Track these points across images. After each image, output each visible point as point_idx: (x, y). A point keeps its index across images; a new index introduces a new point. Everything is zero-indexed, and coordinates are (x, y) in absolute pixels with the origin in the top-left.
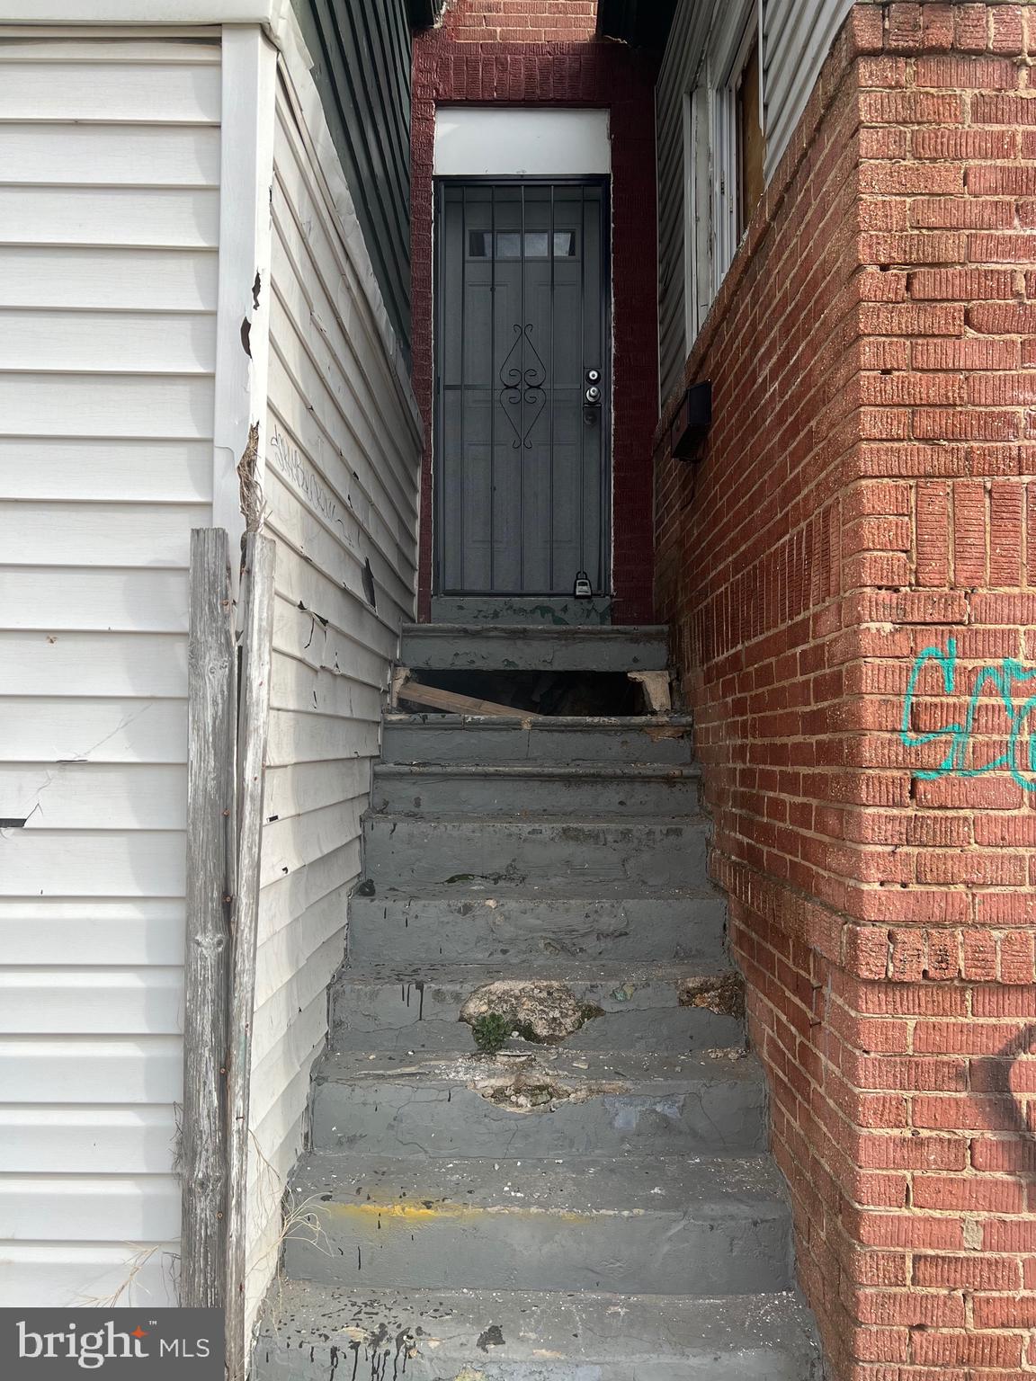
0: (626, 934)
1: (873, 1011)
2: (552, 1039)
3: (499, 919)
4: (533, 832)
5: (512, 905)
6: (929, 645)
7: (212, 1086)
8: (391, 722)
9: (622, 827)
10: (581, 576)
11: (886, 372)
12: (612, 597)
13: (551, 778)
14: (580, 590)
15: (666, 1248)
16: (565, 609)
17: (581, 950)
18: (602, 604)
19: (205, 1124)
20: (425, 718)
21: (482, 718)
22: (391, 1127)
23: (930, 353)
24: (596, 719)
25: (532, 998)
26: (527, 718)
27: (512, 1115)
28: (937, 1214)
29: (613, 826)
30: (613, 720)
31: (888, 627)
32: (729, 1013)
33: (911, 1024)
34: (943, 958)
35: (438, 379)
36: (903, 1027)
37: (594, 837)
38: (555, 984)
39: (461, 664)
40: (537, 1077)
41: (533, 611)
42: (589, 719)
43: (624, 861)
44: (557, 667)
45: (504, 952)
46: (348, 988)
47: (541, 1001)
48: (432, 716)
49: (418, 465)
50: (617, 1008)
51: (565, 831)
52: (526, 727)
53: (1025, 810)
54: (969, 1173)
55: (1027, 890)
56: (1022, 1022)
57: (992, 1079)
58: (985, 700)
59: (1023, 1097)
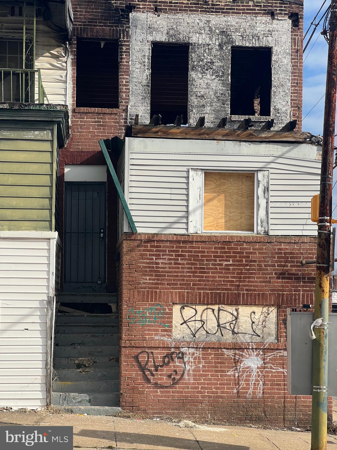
0: (102, 352)
1: (123, 350)
2: (89, 367)
3: (80, 350)
4: (86, 336)
5: (82, 347)
6: (130, 309)
7: (50, 358)
8: (58, 315)
9: (103, 335)
10: (99, 278)
11: (126, 277)
12: (107, 283)
13: (90, 326)
14: (99, 282)
15: (103, 387)
16: (95, 287)
17: (94, 355)
18: (104, 285)
19: (49, 362)
20: (65, 314)
21: (77, 314)
22: (64, 376)
24: (100, 314)
25: (85, 360)
26: (86, 314)
27: (83, 375)
28: (130, 372)
29: (101, 335)
30: (103, 315)
31: (126, 307)
32: (117, 362)
33: (127, 351)
34: (131, 344)
36: (127, 352)
37: (97, 336)
38: (89, 358)
39: (71, 302)
40: (86, 370)
41: (88, 287)
42: (98, 314)
43: (103, 341)
44: (92, 302)
45: (81, 355)
46: (56, 359)
47: (87, 361)
48: (66, 314)
49: (60, 252)
50: (99, 361)
51: (92, 335)
52: (86, 316)
53: (141, 327)
54: (134, 368)
55: (141, 336)
56: (140, 351)
57: (136, 358)
58: (137, 315)
59: (140, 360)
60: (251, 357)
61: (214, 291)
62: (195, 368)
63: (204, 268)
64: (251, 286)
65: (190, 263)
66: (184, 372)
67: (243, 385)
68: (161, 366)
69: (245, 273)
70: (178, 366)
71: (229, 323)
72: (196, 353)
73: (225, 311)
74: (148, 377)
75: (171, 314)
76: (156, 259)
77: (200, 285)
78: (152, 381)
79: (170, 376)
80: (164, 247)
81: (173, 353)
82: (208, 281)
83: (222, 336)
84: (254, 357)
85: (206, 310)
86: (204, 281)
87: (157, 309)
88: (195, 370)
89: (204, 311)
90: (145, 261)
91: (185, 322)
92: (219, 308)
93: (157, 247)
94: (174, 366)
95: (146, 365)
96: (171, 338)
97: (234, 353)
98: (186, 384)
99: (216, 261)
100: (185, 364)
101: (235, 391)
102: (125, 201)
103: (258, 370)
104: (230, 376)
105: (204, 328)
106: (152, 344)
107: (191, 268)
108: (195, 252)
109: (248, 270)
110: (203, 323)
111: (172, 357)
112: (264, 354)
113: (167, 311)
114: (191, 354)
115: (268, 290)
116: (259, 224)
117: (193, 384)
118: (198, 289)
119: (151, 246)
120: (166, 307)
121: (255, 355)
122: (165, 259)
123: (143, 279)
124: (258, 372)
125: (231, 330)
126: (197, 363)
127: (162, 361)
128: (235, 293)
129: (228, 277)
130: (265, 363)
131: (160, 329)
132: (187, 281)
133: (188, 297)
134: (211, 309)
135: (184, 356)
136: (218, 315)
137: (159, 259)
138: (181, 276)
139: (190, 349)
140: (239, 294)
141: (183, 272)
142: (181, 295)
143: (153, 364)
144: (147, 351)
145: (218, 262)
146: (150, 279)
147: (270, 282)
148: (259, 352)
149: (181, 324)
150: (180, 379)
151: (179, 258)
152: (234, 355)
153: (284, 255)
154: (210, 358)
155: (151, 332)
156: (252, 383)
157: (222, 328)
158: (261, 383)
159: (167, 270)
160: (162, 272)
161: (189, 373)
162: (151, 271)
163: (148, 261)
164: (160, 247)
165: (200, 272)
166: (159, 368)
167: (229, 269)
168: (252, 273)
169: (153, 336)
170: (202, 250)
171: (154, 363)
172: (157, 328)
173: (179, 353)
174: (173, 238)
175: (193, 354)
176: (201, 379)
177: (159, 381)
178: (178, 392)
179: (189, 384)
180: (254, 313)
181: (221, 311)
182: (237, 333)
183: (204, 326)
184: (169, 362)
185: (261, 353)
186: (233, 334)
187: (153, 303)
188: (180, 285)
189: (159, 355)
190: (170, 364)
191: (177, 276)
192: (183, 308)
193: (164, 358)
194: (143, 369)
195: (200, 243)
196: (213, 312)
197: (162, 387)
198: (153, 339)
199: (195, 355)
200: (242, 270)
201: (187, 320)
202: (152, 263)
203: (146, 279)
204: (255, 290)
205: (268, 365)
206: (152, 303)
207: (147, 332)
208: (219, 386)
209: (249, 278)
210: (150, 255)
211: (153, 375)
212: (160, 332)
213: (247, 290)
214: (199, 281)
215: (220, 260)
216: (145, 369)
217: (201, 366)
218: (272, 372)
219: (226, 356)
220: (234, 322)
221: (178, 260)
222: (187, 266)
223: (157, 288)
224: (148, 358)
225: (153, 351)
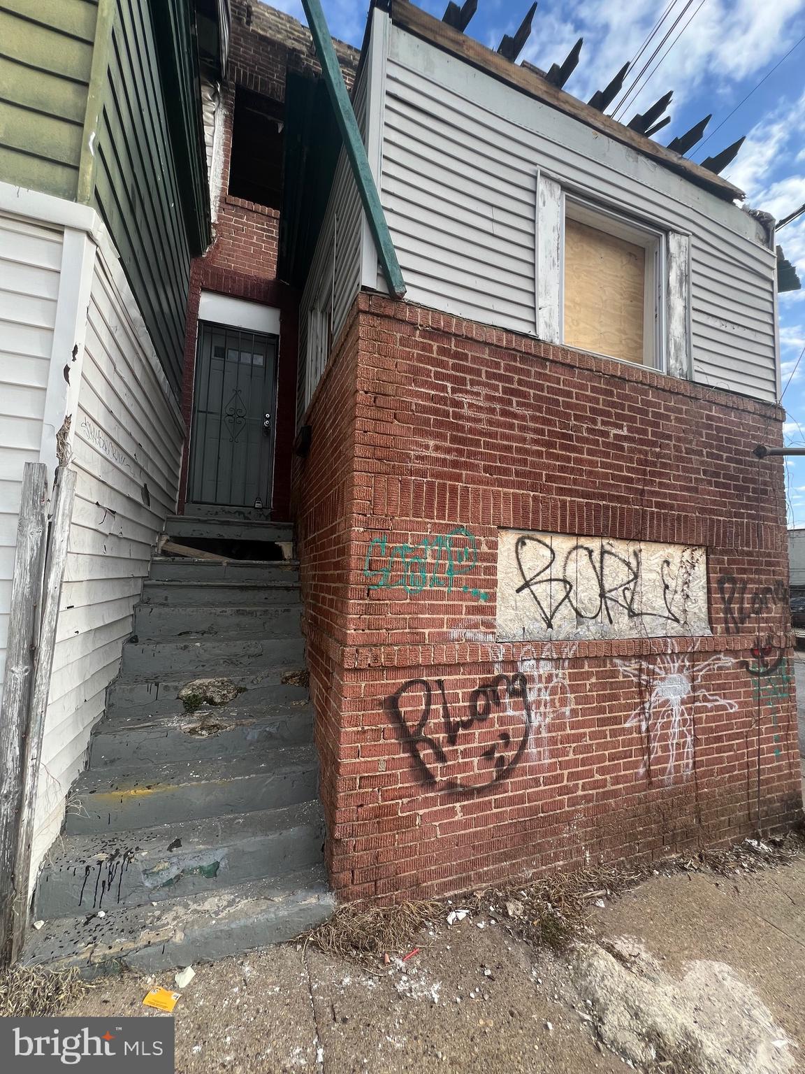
0: (261, 655)
1: (349, 681)
2: (222, 704)
3: (201, 652)
4: (222, 612)
5: (208, 644)
6: (376, 538)
8: (156, 561)
9: (263, 609)
10: (258, 498)
11: (365, 432)
12: (271, 509)
13: (233, 587)
14: (257, 505)
15: (264, 790)
16: (250, 513)
17: (240, 663)
18: (267, 512)
19: (10, 764)
20: (173, 559)
21: (203, 560)
22: (134, 752)
23: (382, 427)
24: (257, 562)
25: (214, 686)
26: (226, 561)
27: (201, 741)
28: (369, 759)
29: (260, 608)
30: (265, 562)
31: (362, 529)
32: (303, 686)
33: (363, 685)
34: (376, 658)
35: (194, 408)
36: (360, 687)
37: (251, 613)
38: (225, 679)
39: (196, 535)
40: (213, 721)
41: (235, 513)
42: (254, 562)
44: (243, 538)
45: (203, 666)
46: (117, 688)
47: (218, 687)
48: (177, 558)
49: (182, 444)
50: (254, 687)
51: (238, 611)
52: (225, 564)
53: (408, 601)
54: (382, 741)
55: (407, 630)
56: (403, 681)
57: (392, 704)
58: (396, 559)
59: (402, 710)
60: (670, 676)
61: (593, 501)
62: (553, 719)
63: (570, 438)
64: (665, 495)
65: (539, 417)
66: (526, 735)
67: (657, 753)
68: (466, 725)
69: (654, 464)
70: (511, 720)
71: (623, 588)
72: (557, 676)
73: (616, 556)
74: (428, 766)
75: (494, 558)
76: (454, 391)
77: (563, 480)
78: (438, 779)
79: (488, 754)
80: (475, 359)
81: (498, 680)
82: (580, 472)
83: (611, 622)
84: (675, 675)
85: (575, 552)
86: (572, 471)
87: (455, 543)
88: (553, 725)
89: (570, 553)
90: (422, 390)
91: (527, 585)
92: (602, 546)
93: (457, 355)
94: (502, 721)
95: (422, 725)
96: (493, 633)
97: (636, 669)
98: (532, 770)
99: (594, 421)
100: (528, 709)
101: (642, 771)
102: (370, 181)
103: (683, 707)
104: (630, 731)
105: (570, 601)
106: (441, 655)
107: (541, 432)
108: (551, 390)
109: (658, 455)
110: (568, 586)
111: (494, 692)
112: (693, 667)
113: (484, 548)
114: (544, 680)
115: (693, 509)
116: (672, 354)
117: (552, 767)
118: (561, 491)
119: (442, 351)
120: (482, 538)
121: (676, 669)
122: (478, 394)
123: (417, 444)
124: (682, 714)
125: (625, 605)
126: (557, 704)
127: (469, 706)
128: (636, 509)
129: (620, 468)
130: (694, 689)
131: (464, 604)
132: (533, 465)
133: (536, 512)
134: (586, 549)
135: (528, 686)
136: (602, 568)
137: (461, 391)
138: (519, 450)
139: (542, 663)
140: (644, 512)
141: (524, 440)
142: (519, 506)
143: (443, 720)
144: (425, 678)
145: (599, 427)
146: (437, 448)
147: (696, 490)
148: (683, 661)
149: (518, 591)
150: (517, 759)
151: (514, 399)
152: (636, 672)
153: (715, 432)
154: (588, 687)
155: (438, 616)
156: (672, 744)
157: (609, 602)
158: (689, 739)
159: (482, 426)
160: (471, 431)
161: (540, 736)
162: (439, 424)
163: (433, 393)
164: (464, 357)
165: (563, 447)
166: (461, 731)
167: (622, 448)
168: (664, 465)
169: (445, 629)
170: (566, 388)
171: (446, 715)
172: (456, 603)
173: (515, 678)
174: (500, 340)
175: (549, 678)
176: (568, 749)
177: (459, 776)
178: (512, 802)
179: (540, 769)
180: (668, 563)
181: (606, 556)
182: (638, 615)
183: (572, 594)
184: (487, 710)
185: (687, 664)
186: (630, 616)
187: (444, 522)
188: (518, 474)
189: (460, 687)
190: (491, 716)
191: (509, 449)
192: (521, 542)
193: (474, 696)
194: (410, 741)
195: (560, 370)
196: (590, 556)
197: (468, 793)
198: (444, 638)
199: (555, 680)
200: (646, 453)
201: (531, 580)
202: (443, 400)
203: (427, 447)
204: (672, 507)
205: (699, 693)
206: (441, 521)
207: (427, 616)
208: (607, 763)
209: (661, 475)
210: (438, 376)
211: (441, 757)
212: (463, 616)
213: (658, 505)
214: (562, 469)
215: (604, 423)
216: (418, 741)
217: (568, 713)
218: (705, 709)
219: (621, 679)
220: (632, 585)
221: (510, 403)
222: (531, 424)
223: (458, 478)
224: (428, 703)
225: (443, 678)
